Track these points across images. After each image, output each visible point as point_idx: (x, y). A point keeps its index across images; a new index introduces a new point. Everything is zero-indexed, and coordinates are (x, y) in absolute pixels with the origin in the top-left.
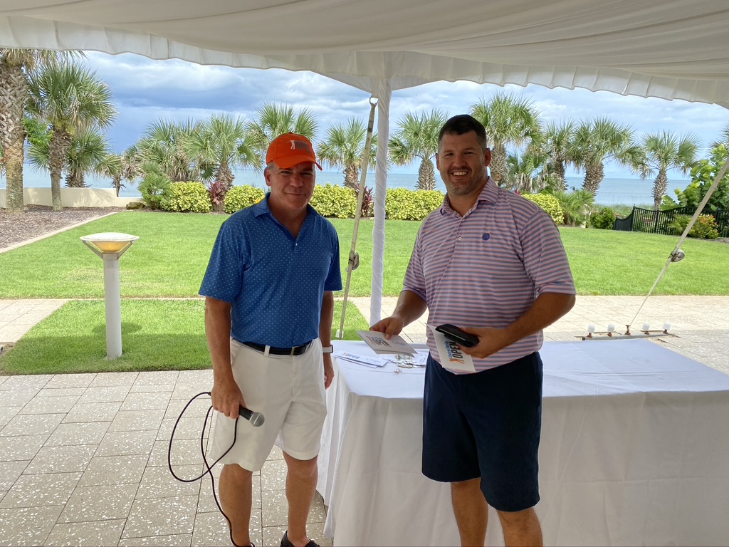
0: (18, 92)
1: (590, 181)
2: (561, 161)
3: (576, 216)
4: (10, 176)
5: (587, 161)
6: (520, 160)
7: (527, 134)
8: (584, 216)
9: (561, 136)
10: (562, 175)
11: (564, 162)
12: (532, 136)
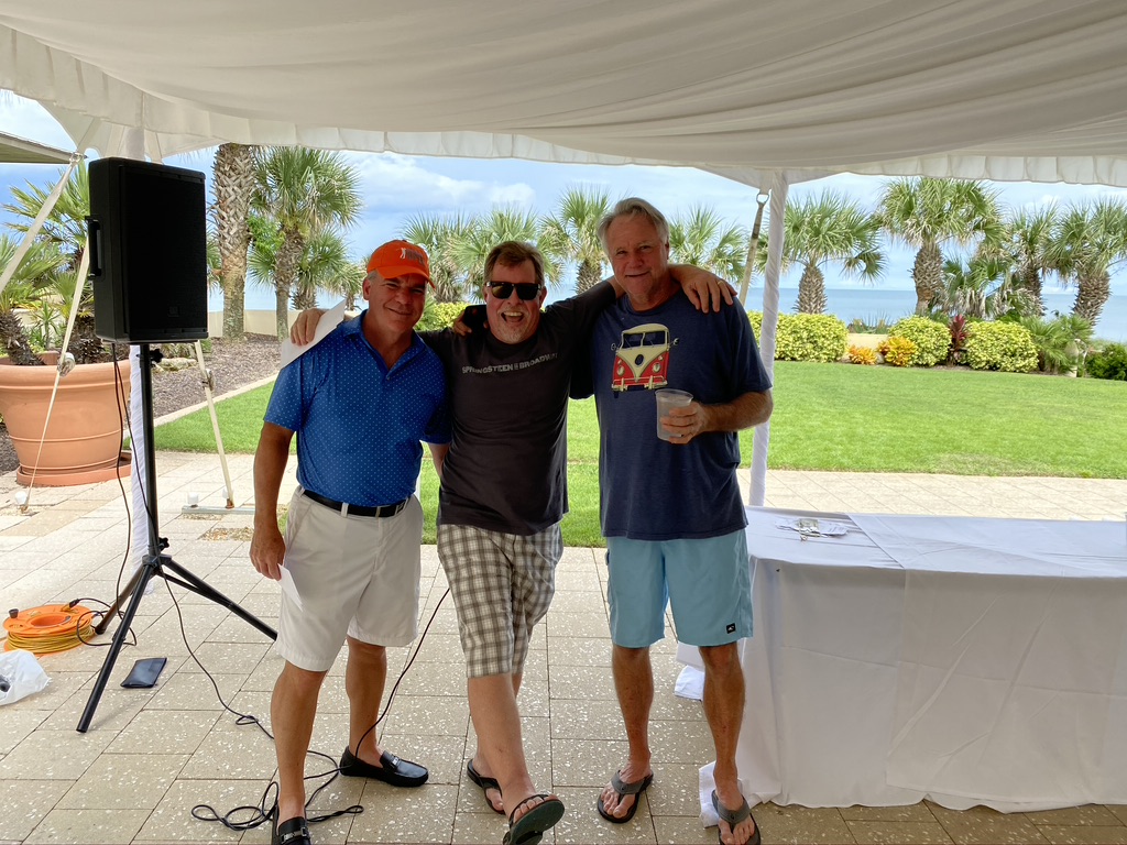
0: (244, 181)
1: (1087, 301)
2: (1036, 269)
3: (1060, 357)
4: (229, 295)
5: (1080, 269)
6: (965, 268)
7: (977, 227)
8: (1074, 358)
9: (1036, 229)
10: (1037, 293)
11: (1040, 272)
12: (987, 231)
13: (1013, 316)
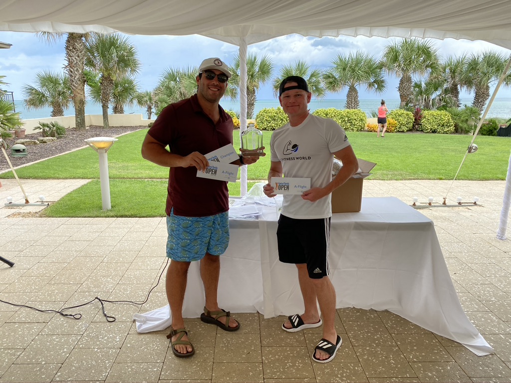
0: (80, 54)
1: (479, 99)
2: (456, 85)
5: (476, 85)
7: (427, 66)
9: (456, 66)
10: (457, 96)
11: (459, 86)
13: (444, 107)
